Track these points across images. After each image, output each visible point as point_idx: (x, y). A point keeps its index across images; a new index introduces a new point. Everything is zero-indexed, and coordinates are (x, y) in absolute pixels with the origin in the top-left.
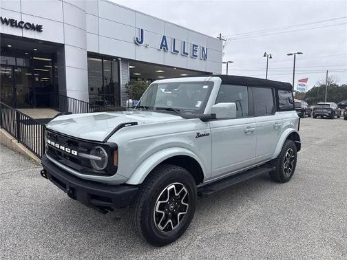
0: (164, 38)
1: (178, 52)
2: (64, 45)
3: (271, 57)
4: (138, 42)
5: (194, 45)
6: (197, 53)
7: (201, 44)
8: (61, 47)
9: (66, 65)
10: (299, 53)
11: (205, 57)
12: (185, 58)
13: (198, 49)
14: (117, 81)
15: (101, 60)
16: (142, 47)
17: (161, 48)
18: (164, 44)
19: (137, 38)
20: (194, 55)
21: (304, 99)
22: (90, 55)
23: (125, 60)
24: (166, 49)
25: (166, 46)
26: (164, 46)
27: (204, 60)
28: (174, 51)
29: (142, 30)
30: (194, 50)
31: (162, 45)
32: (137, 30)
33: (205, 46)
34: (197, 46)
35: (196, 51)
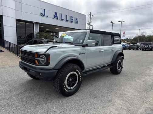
0: (56, 13)
2: (2, 16)
3: (114, 23)
5: (71, 17)
7: (75, 16)
9: (4, 25)
10: (123, 21)
11: (77, 22)
12: (67, 22)
13: (74, 19)
16: (44, 17)
17: (54, 18)
18: (56, 16)
19: (42, 13)
20: (71, 21)
22: (17, 20)
23: (37, 23)
25: (57, 17)
28: (61, 19)
29: (44, 10)
30: (71, 19)
31: (55, 17)
32: (42, 10)
33: (77, 18)
34: (73, 17)
35: (73, 19)
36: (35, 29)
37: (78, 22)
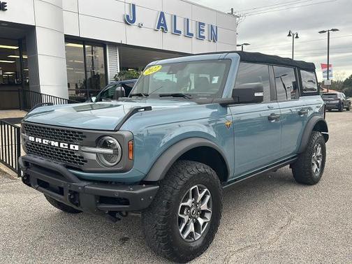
0: (162, 15)
1: (180, 32)
2: (34, 27)
3: (297, 37)
4: (129, 21)
5: (200, 23)
6: (205, 34)
7: (209, 21)
8: (30, 30)
9: (39, 52)
10: (333, 30)
11: (214, 38)
12: (190, 39)
13: (206, 28)
14: (104, 72)
15: (82, 46)
16: (134, 27)
17: (158, 28)
18: (162, 22)
19: (128, 16)
20: (200, 36)
21: (340, 90)
22: (69, 39)
23: (114, 45)
24: (164, 30)
25: (165, 25)
26: (162, 25)
27: (214, 41)
28: (175, 31)
29: (134, 6)
30: (200, 30)
31: (159, 24)
32: (127, 5)
33: (214, 25)
34: (204, 24)
35: (203, 30)
36: (108, 64)
37: (216, 36)
